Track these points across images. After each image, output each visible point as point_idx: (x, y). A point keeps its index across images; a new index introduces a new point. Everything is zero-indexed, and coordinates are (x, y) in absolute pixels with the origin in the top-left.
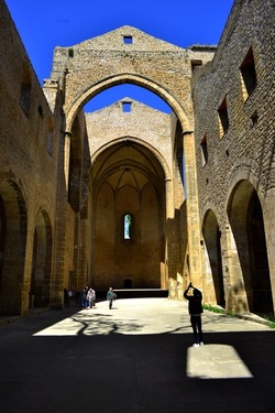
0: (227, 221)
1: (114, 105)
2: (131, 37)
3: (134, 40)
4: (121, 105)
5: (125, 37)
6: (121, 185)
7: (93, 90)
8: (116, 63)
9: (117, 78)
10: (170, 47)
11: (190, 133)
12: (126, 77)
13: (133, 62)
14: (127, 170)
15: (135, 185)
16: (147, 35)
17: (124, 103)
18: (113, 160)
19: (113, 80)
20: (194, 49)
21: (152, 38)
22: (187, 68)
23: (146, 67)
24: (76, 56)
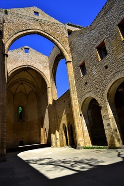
0: (107, 100)
1: (20, 49)
2: (38, 13)
3: (40, 14)
4: (24, 49)
5: (35, 12)
6: (17, 92)
7: (20, 34)
8: (32, 23)
9: (33, 31)
10: (57, 21)
11: (70, 62)
12: (37, 31)
13: (41, 24)
14: (22, 84)
15: (24, 92)
16: (46, 14)
17: (25, 48)
18: (16, 78)
19: (31, 31)
20: (68, 25)
21: (48, 15)
22: (66, 32)
23: (47, 28)
24: (9, 15)
